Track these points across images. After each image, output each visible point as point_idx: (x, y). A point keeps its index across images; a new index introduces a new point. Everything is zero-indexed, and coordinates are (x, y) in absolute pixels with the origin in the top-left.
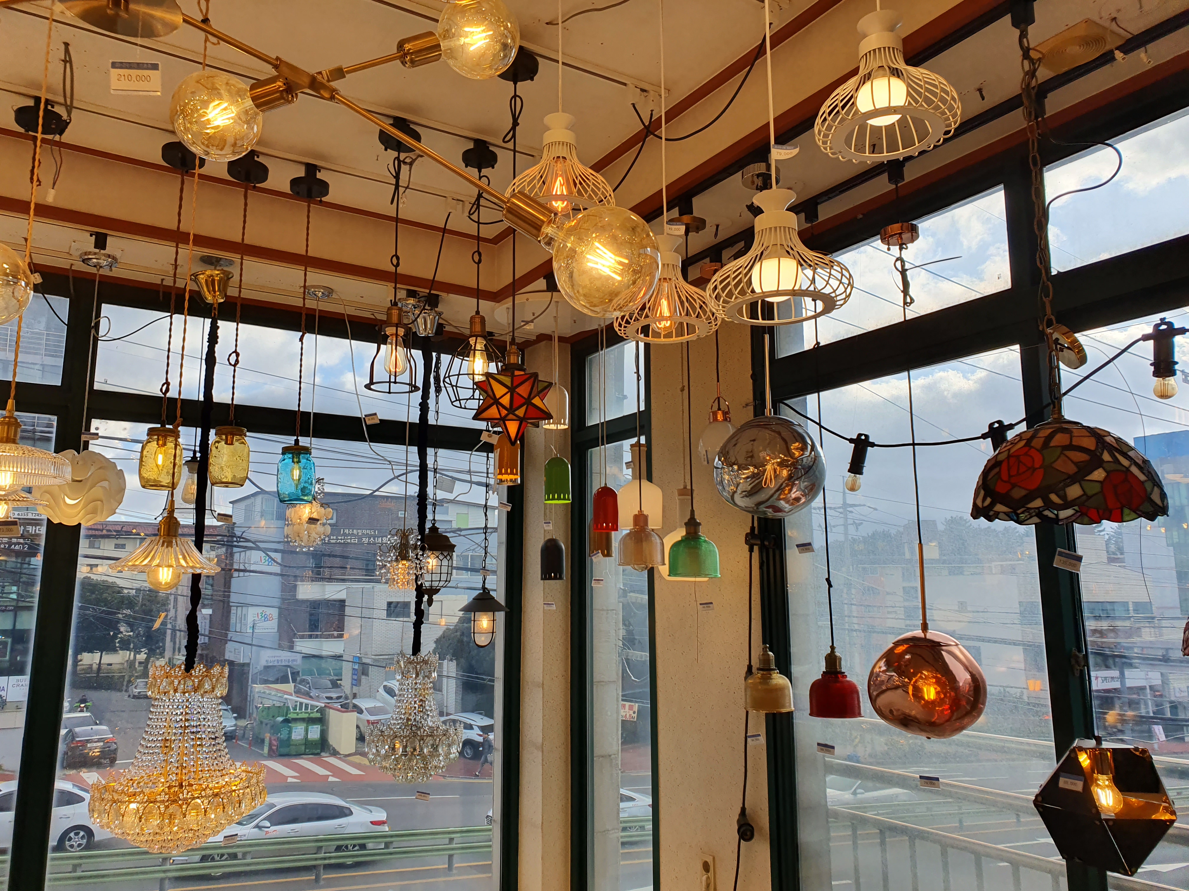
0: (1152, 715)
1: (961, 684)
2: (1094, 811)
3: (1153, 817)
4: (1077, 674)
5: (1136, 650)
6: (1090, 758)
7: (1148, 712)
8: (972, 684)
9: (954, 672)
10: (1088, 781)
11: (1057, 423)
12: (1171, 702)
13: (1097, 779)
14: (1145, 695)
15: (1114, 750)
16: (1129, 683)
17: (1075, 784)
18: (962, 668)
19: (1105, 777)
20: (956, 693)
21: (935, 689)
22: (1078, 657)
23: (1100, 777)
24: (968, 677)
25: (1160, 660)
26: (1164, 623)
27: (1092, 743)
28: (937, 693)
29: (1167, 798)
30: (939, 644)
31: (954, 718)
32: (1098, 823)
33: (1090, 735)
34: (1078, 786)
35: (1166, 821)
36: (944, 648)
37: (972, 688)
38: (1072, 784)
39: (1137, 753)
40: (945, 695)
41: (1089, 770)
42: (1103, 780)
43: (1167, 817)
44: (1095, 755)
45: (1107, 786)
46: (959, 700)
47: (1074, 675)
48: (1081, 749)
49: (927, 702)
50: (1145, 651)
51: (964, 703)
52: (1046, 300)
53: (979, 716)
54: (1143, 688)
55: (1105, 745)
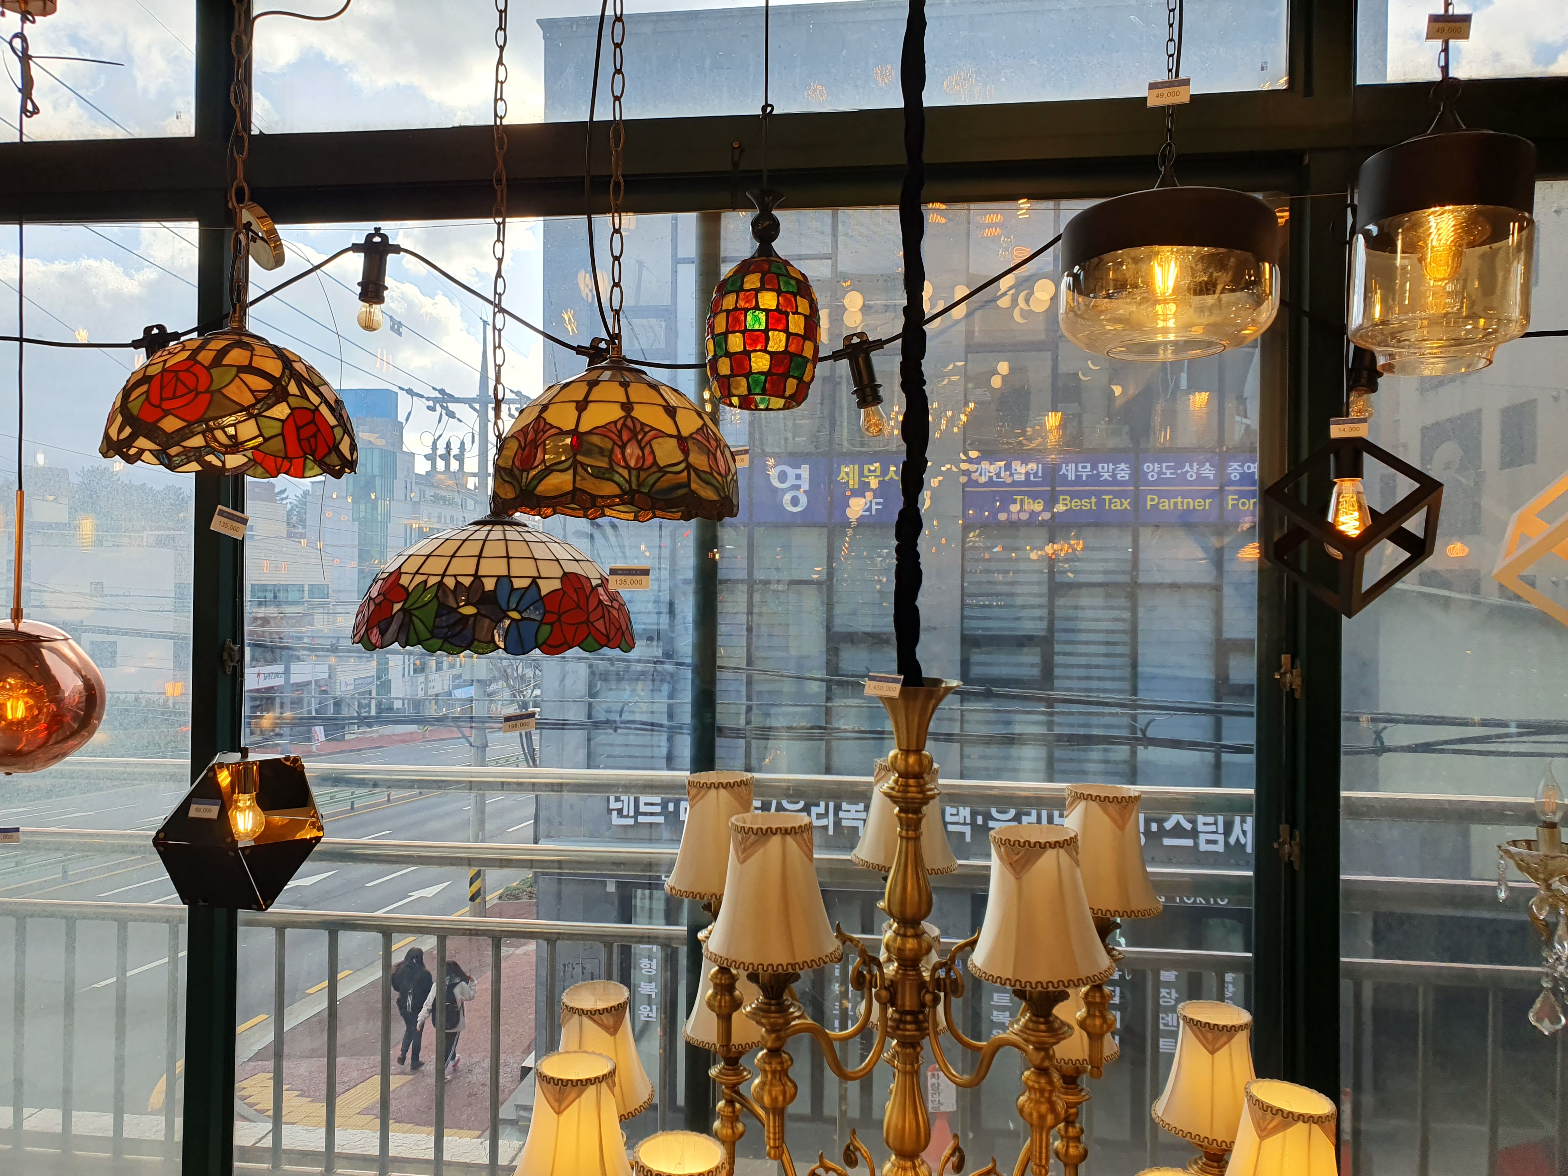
0: (314, 714)
1: (66, 694)
2: (229, 840)
3: (298, 836)
4: (229, 671)
5: (305, 640)
6: (231, 774)
7: (310, 712)
8: (84, 694)
9: (58, 678)
10: (226, 805)
11: (235, 334)
12: (334, 698)
13: (237, 801)
14: (309, 692)
15: (262, 763)
16: (294, 679)
17: (209, 811)
18: (70, 671)
19: (247, 796)
20: (58, 707)
21: (26, 703)
22: (233, 650)
23: (241, 796)
24: (80, 683)
25: (328, 650)
26: (340, 609)
27: (236, 757)
28: (29, 709)
29: (316, 812)
30: (38, 639)
31: (51, 742)
32: (232, 854)
33: (235, 746)
34: (211, 812)
35: (311, 839)
36: (44, 644)
37: (83, 699)
38: (205, 810)
39: (288, 763)
40: (40, 710)
41: (229, 789)
42: (245, 800)
43: (315, 833)
44: (238, 771)
45: (248, 807)
46: (62, 716)
47: (225, 672)
48: (221, 766)
49: (11, 723)
50: (317, 641)
51: (68, 718)
52: (240, 159)
53: (91, 734)
54: (308, 683)
55: (253, 757)
